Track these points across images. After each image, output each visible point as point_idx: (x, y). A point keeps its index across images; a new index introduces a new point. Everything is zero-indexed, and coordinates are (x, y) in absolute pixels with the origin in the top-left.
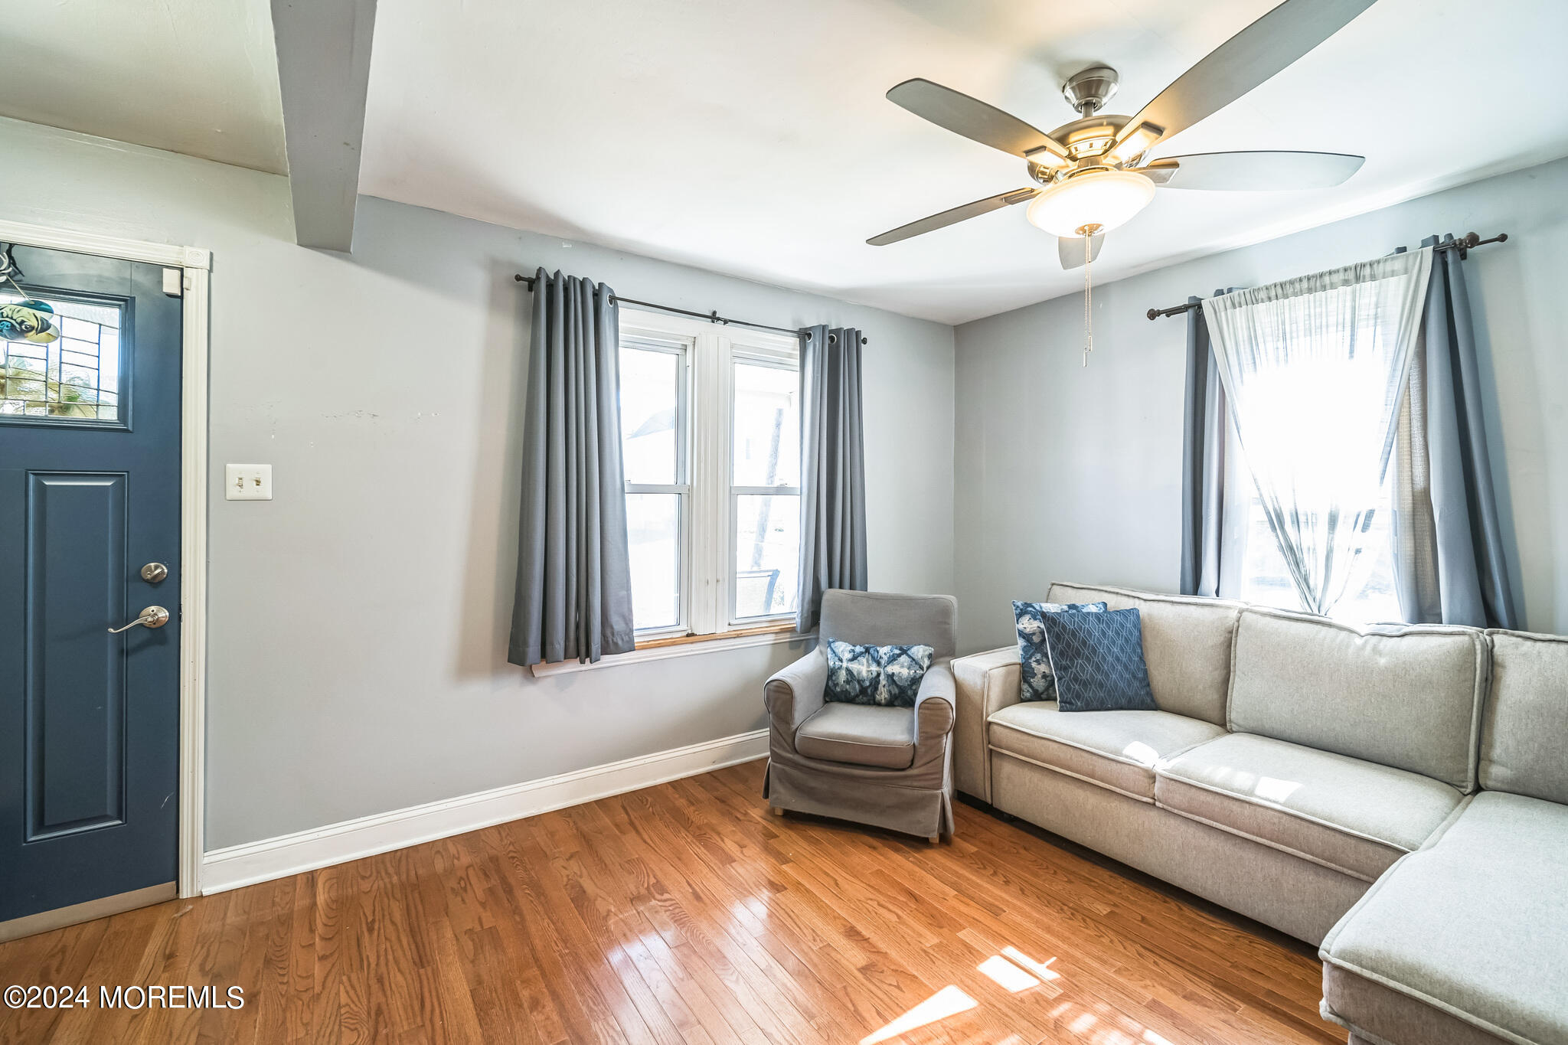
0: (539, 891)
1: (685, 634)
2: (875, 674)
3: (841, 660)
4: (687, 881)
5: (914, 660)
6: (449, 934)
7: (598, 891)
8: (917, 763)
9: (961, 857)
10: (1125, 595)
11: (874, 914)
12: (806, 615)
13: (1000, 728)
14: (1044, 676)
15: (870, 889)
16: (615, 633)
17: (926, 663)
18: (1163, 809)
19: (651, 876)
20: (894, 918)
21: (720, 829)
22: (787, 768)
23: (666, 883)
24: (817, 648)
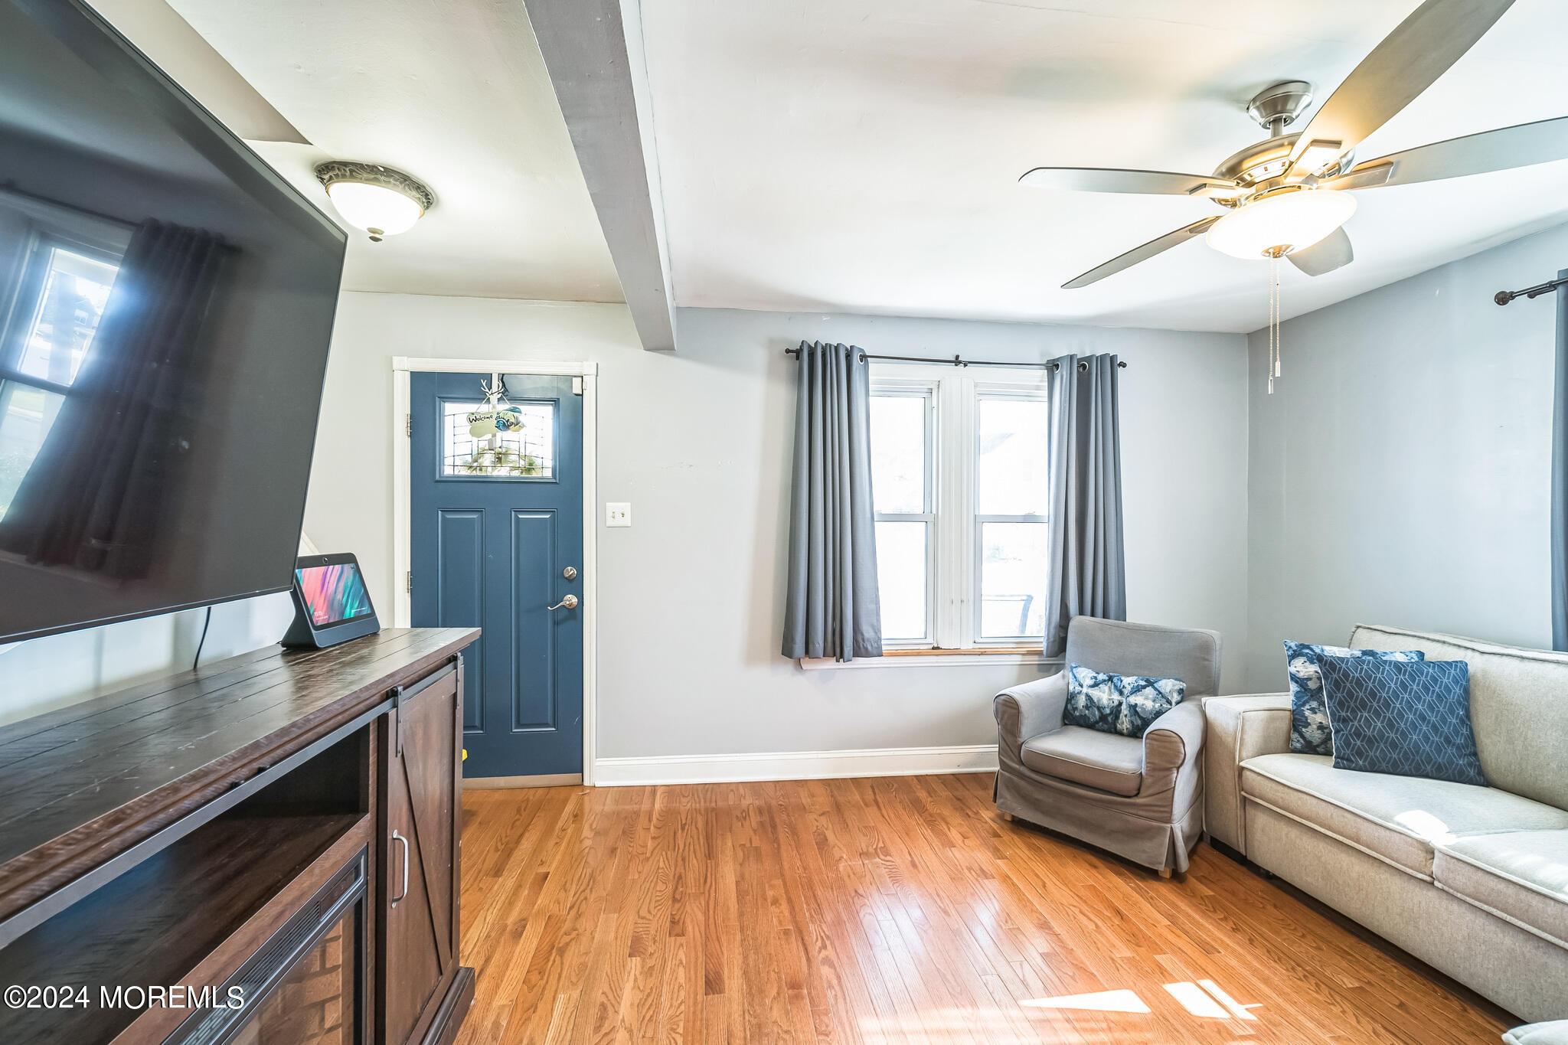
0: (794, 831)
1: (931, 647)
2: (1116, 703)
3: (1081, 686)
4: (909, 852)
5: (1160, 693)
6: (730, 844)
7: (837, 841)
8: (1143, 793)
9: (1192, 896)
10: (1455, 645)
11: (1072, 918)
12: (1052, 639)
13: (1253, 775)
14: (1321, 727)
15: (1076, 897)
16: (866, 640)
17: (1176, 697)
18: (1443, 890)
19: (881, 842)
20: (1092, 926)
21: (948, 820)
22: (1015, 778)
23: (892, 849)
24: (1062, 672)
